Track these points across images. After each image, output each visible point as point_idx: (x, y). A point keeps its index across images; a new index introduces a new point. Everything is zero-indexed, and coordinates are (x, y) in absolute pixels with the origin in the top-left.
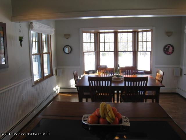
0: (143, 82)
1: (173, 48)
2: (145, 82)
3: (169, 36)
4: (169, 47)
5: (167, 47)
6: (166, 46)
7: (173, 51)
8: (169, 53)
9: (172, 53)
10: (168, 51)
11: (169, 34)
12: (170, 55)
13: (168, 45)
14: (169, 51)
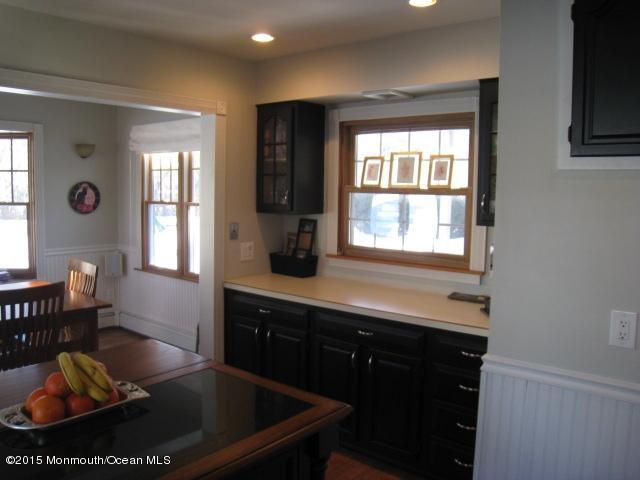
0: (50, 301)
1: (97, 194)
2: (57, 299)
3: (84, 157)
4: (85, 192)
5: (81, 190)
6: (76, 187)
7: (97, 201)
8: (85, 208)
9: (95, 207)
10: (83, 203)
11: (83, 150)
12: (89, 215)
13: (81, 184)
14: (87, 202)
